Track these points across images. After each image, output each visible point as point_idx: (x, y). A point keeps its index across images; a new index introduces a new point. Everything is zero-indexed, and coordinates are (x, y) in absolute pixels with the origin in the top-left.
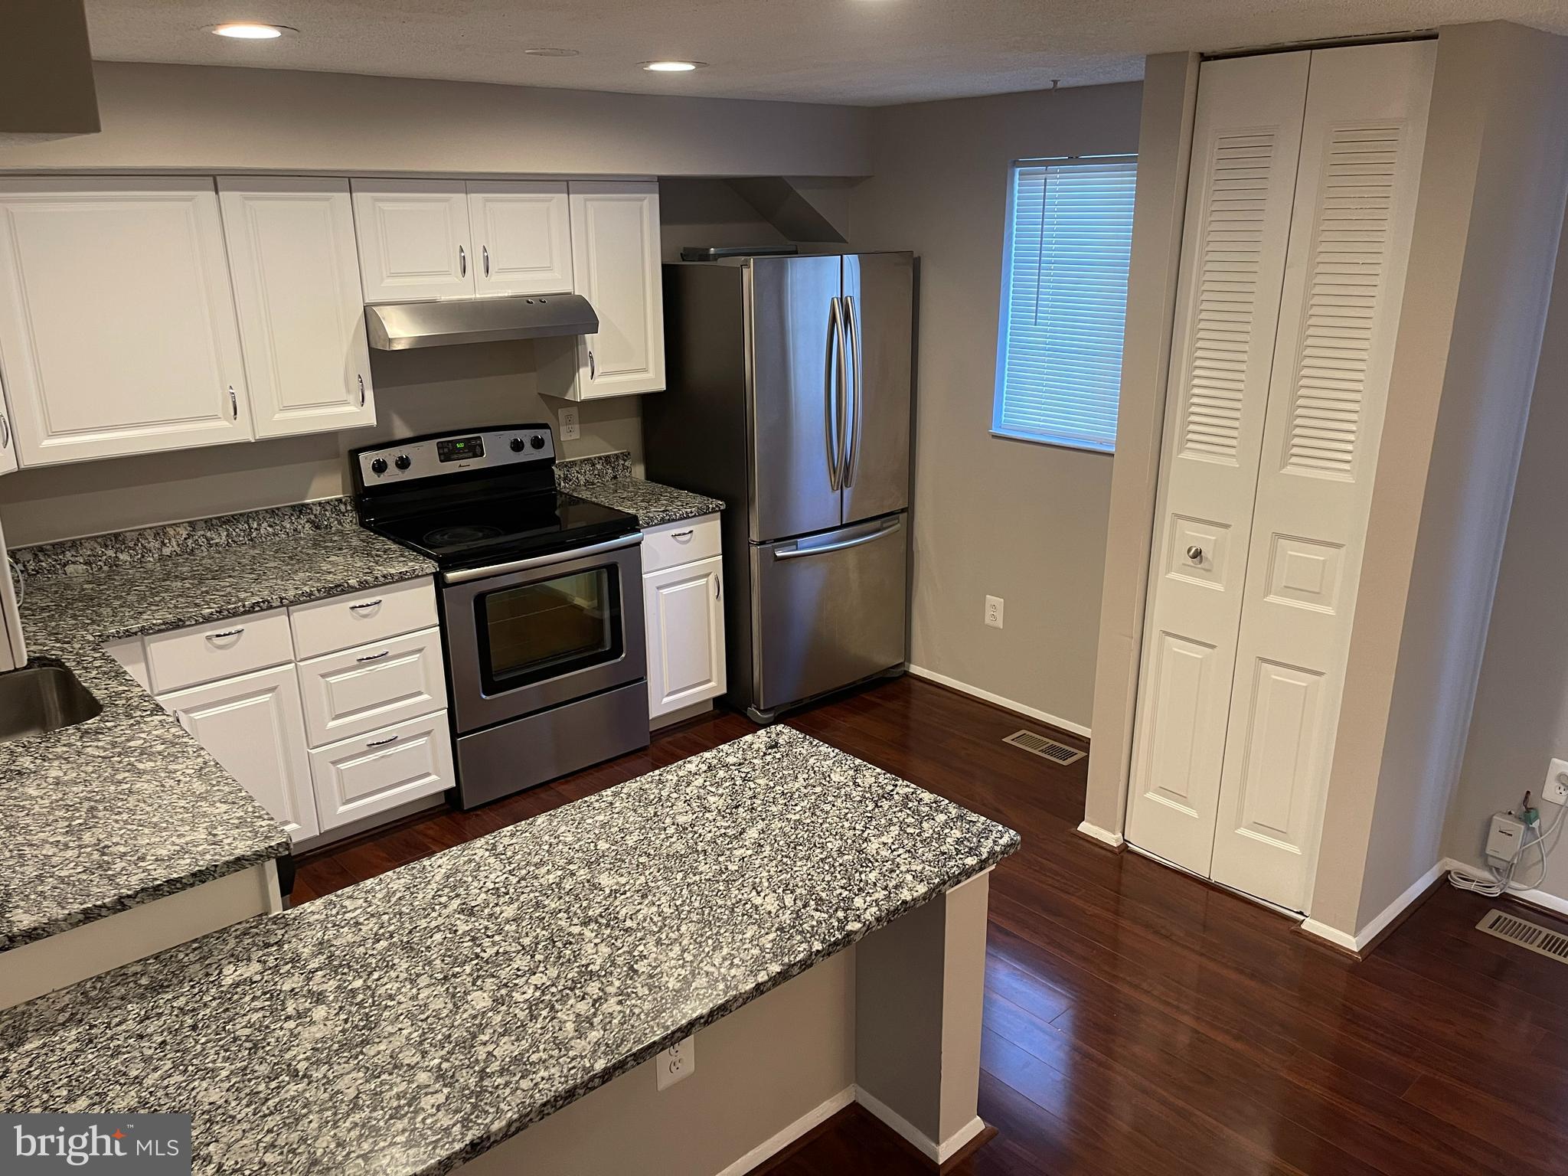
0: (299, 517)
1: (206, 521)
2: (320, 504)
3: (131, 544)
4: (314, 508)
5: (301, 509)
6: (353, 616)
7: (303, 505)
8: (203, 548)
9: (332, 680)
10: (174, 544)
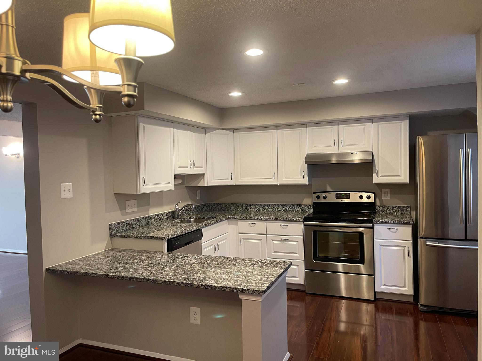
0: (299, 207)
1: (278, 204)
2: (304, 205)
3: (263, 207)
4: (302, 206)
5: (299, 206)
6: (281, 227)
7: (301, 205)
8: (276, 210)
9: (274, 242)
10: (271, 208)
